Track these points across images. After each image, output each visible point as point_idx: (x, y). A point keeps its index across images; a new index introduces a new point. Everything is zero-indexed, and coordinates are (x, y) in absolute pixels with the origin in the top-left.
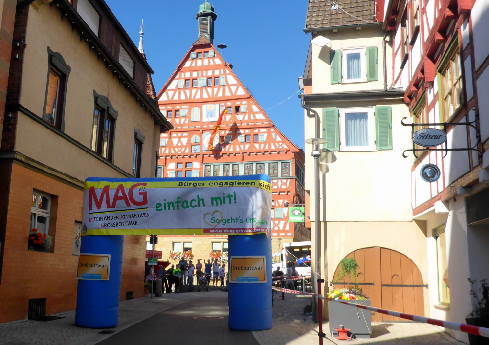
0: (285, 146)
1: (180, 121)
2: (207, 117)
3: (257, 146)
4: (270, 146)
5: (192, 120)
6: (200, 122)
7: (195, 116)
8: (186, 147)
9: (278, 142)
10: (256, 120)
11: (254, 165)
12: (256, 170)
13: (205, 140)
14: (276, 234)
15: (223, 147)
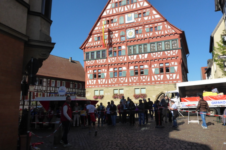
0: (173, 31)
1: (114, 25)
2: (128, 20)
3: (157, 33)
4: (164, 32)
5: (120, 23)
6: (125, 24)
7: (122, 21)
8: (117, 38)
9: (169, 29)
10: (155, 19)
11: (156, 44)
12: (157, 46)
13: (127, 33)
14: (171, 82)
15: (137, 36)
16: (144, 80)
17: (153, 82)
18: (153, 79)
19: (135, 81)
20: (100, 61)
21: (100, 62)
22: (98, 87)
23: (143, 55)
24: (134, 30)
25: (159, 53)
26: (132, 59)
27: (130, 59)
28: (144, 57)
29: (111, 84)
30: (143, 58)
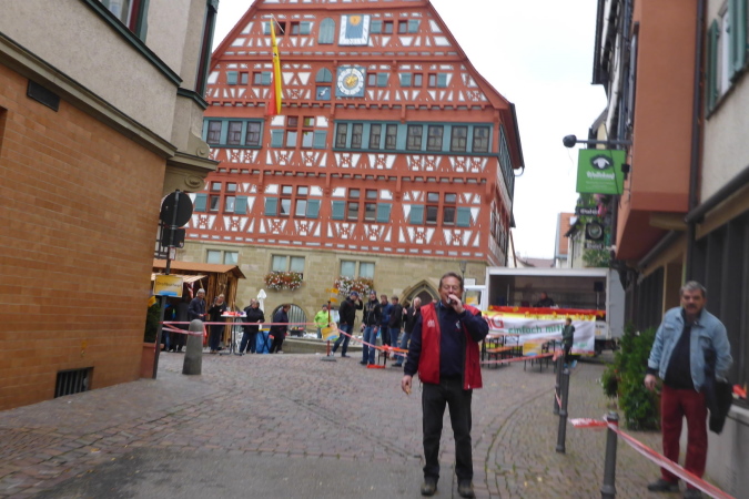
0: (483, 98)
1: (299, 42)
2: (348, 36)
3: (433, 94)
4: (456, 96)
5: (320, 40)
6: (335, 44)
7: (326, 35)
8: (305, 88)
9: (472, 89)
10: (435, 47)
11: (425, 128)
12: (429, 137)
13: (340, 78)
14: (455, 253)
15: (371, 93)
16: (373, 238)
17: (402, 245)
18: (402, 239)
19: (345, 236)
20: (238, 154)
21: (238, 159)
22: (222, 239)
23: (381, 156)
24: (363, 71)
25: (431, 158)
26: (346, 166)
27: (338, 163)
28: (384, 165)
29: (267, 236)
30: (380, 167)
